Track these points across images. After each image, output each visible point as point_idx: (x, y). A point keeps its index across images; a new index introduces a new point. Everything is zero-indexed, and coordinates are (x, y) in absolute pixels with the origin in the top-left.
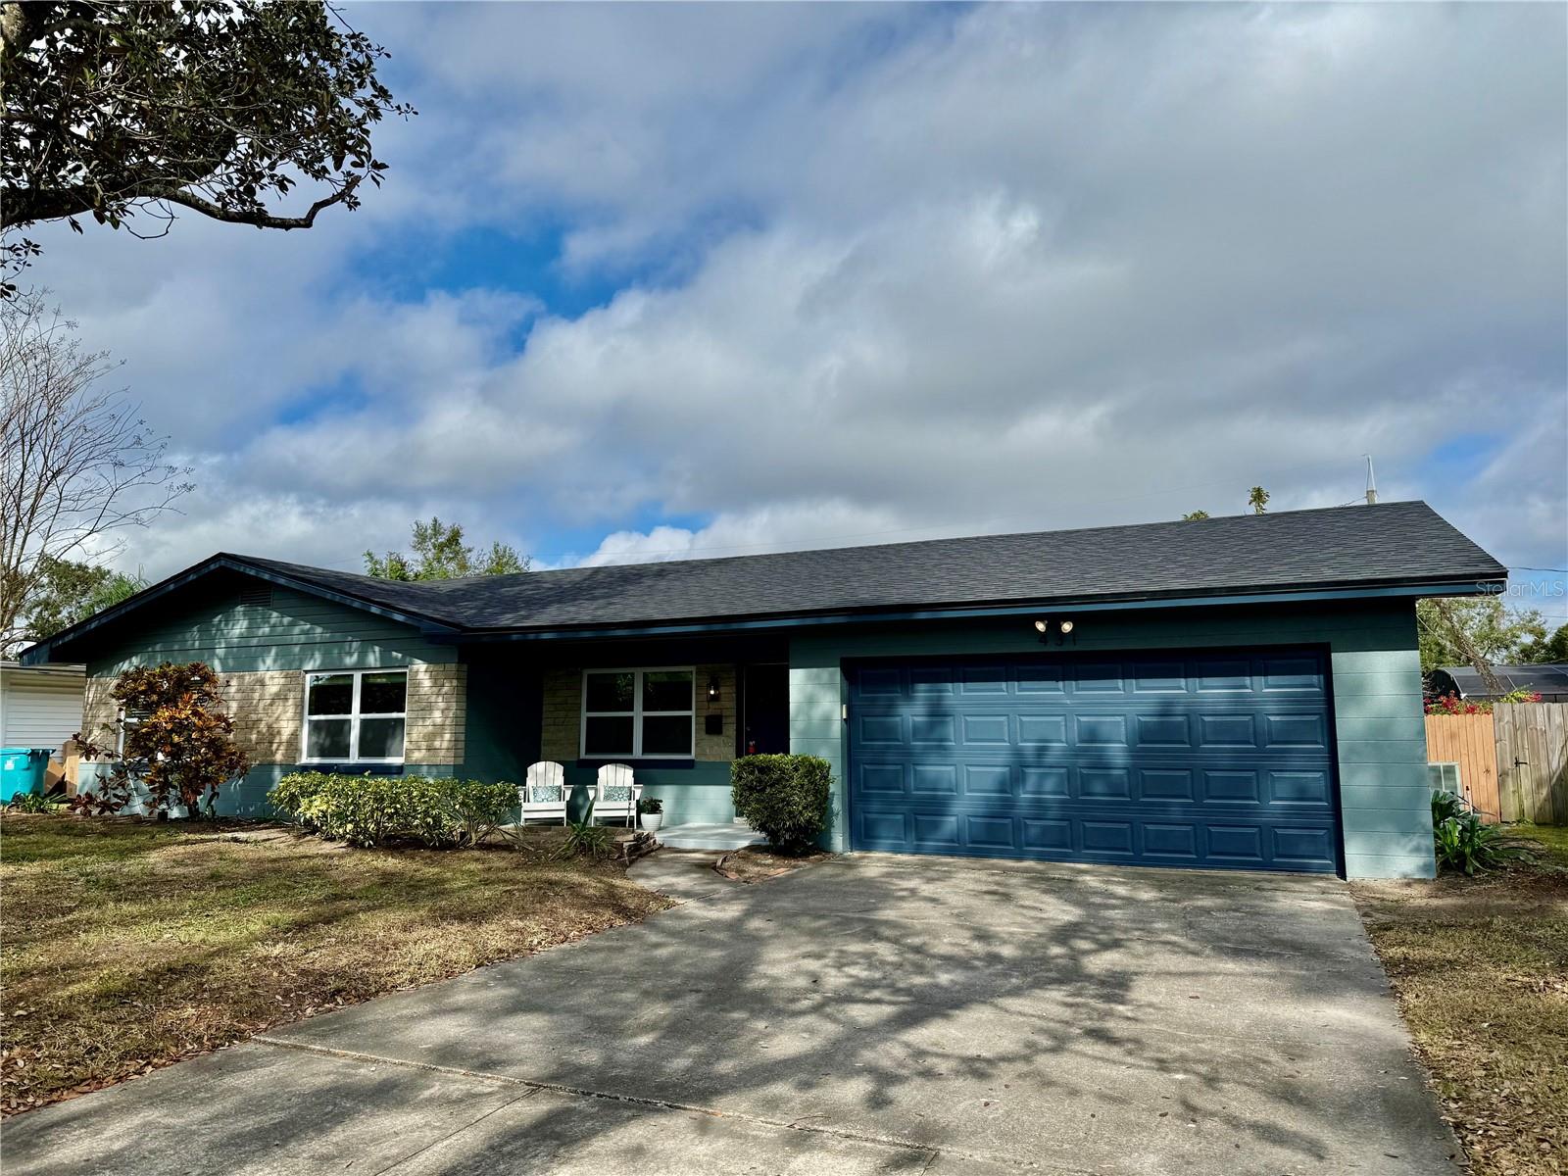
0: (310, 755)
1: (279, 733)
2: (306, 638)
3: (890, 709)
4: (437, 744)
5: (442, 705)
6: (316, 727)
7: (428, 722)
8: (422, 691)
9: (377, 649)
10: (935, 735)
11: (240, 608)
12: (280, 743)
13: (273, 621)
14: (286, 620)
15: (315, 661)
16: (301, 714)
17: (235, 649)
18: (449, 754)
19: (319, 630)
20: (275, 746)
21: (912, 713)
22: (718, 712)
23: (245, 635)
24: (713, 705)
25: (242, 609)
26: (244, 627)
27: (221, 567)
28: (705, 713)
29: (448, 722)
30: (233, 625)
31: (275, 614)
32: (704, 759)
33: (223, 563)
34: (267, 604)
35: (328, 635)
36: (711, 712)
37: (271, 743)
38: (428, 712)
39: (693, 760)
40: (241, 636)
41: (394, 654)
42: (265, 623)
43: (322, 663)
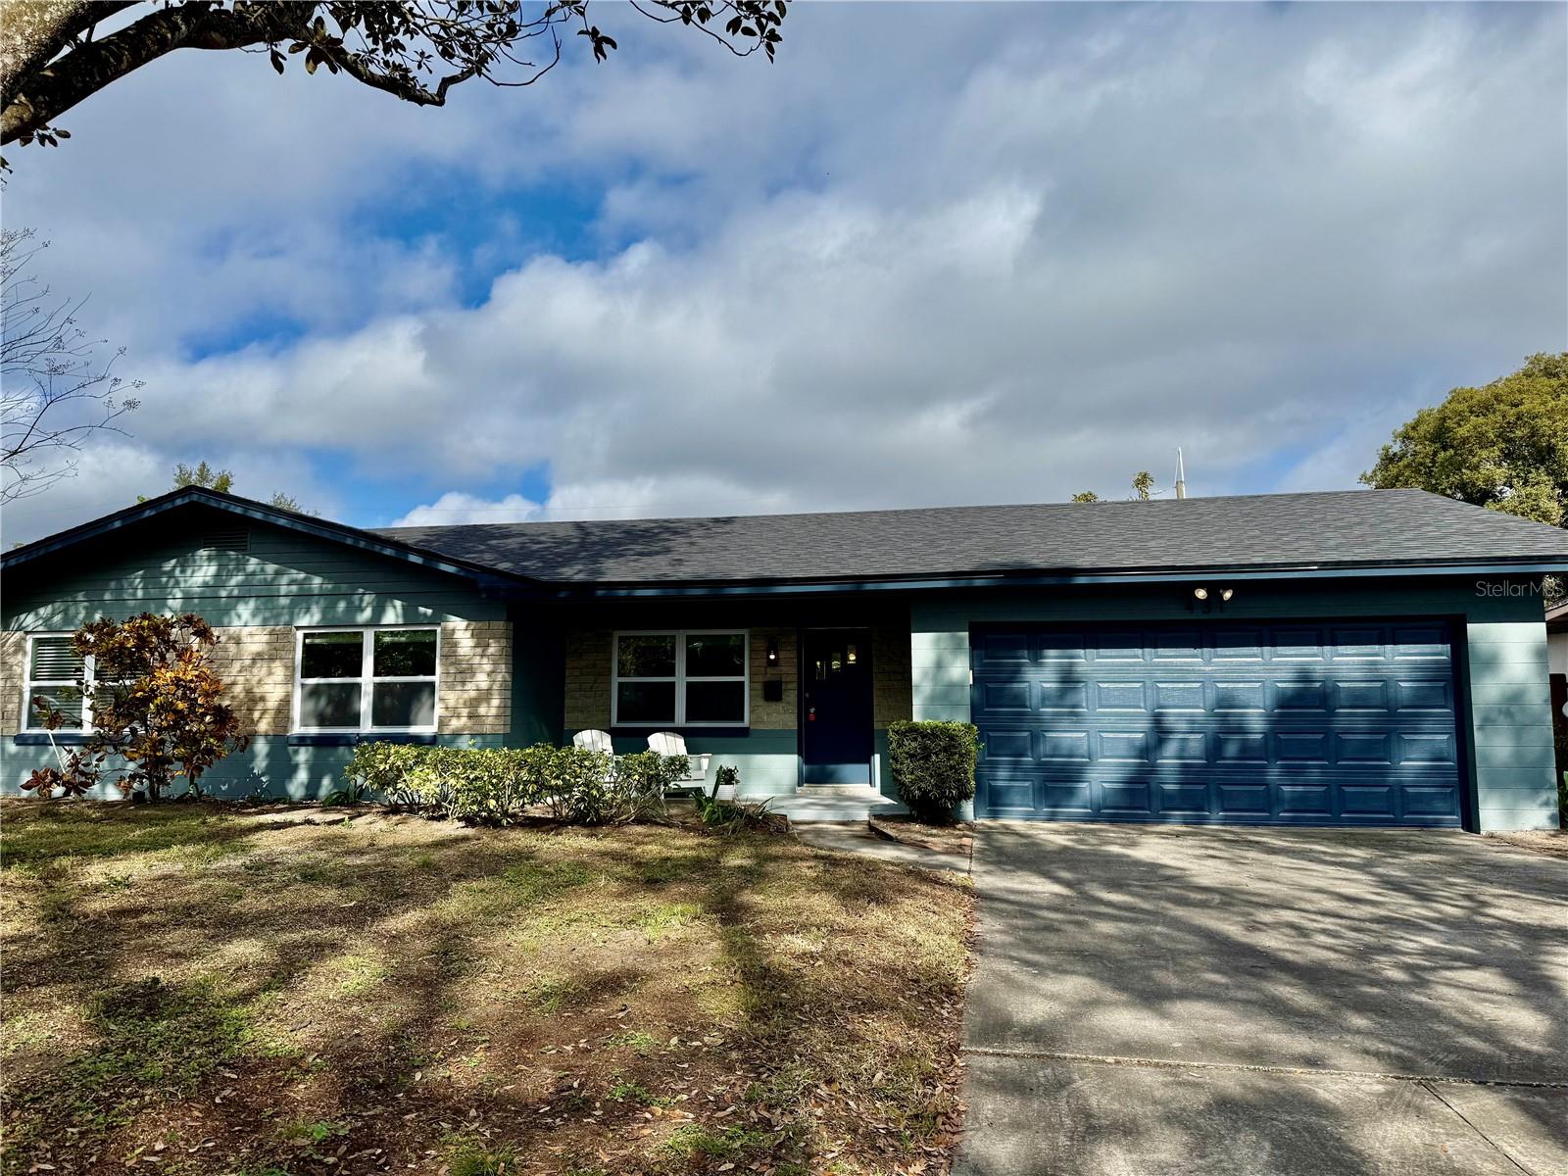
0: (304, 724)
1: (263, 699)
2: (300, 589)
3: (1015, 673)
4: (482, 710)
5: (488, 668)
6: (314, 693)
7: (469, 686)
8: (461, 651)
9: (398, 603)
10: (1068, 702)
11: (203, 553)
12: (264, 711)
13: (250, 568)
14: (271, 568)
15: (312, 616)
16: (293, 676)
17: (196, 601)
18: (497, 722)
19: (317, 581)
20: (256, 715)
21: (1040, 677)
22: (774, 678)
23: (211, 583)
24: (770, 670)
25: (206, 553)
26: (209, 574)
27: (192, 503)
28: (761, 679)
29: (495, 687)
30: (193, 572)
31: (253, 561)
32: (761, 727)
33: (195, 498)
34: (244, 550)
35: (330, 586)
36: (768, 678)
37: (251, 710)
38: (468, 675)
39: (748, 728)
40: (206, 585)
41: (422, 609)
42: (239, 571)
43: (324, 617)
